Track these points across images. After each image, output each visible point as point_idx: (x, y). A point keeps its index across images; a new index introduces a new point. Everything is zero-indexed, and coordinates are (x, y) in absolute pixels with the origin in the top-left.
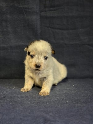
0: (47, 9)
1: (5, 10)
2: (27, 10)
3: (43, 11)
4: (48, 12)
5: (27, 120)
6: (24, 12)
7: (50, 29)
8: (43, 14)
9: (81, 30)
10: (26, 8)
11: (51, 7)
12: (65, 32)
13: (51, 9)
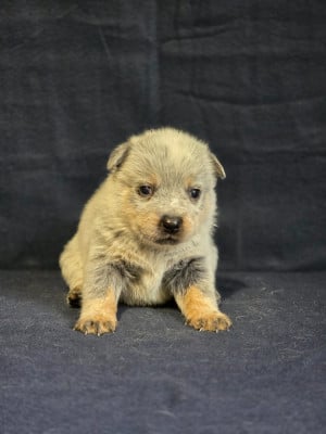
0: (183, 32)
1: (36, 34)
2: (115, 35)
3: (169, 39)
4: (189, 41)
5: (113, 396)
6: (103, 39)
7: (192, 99)
8: (171, 48)
9: (300, 103)
10: (110, 28)
11: (199, 22)
12: (245, 110)
13: (199, 30)
